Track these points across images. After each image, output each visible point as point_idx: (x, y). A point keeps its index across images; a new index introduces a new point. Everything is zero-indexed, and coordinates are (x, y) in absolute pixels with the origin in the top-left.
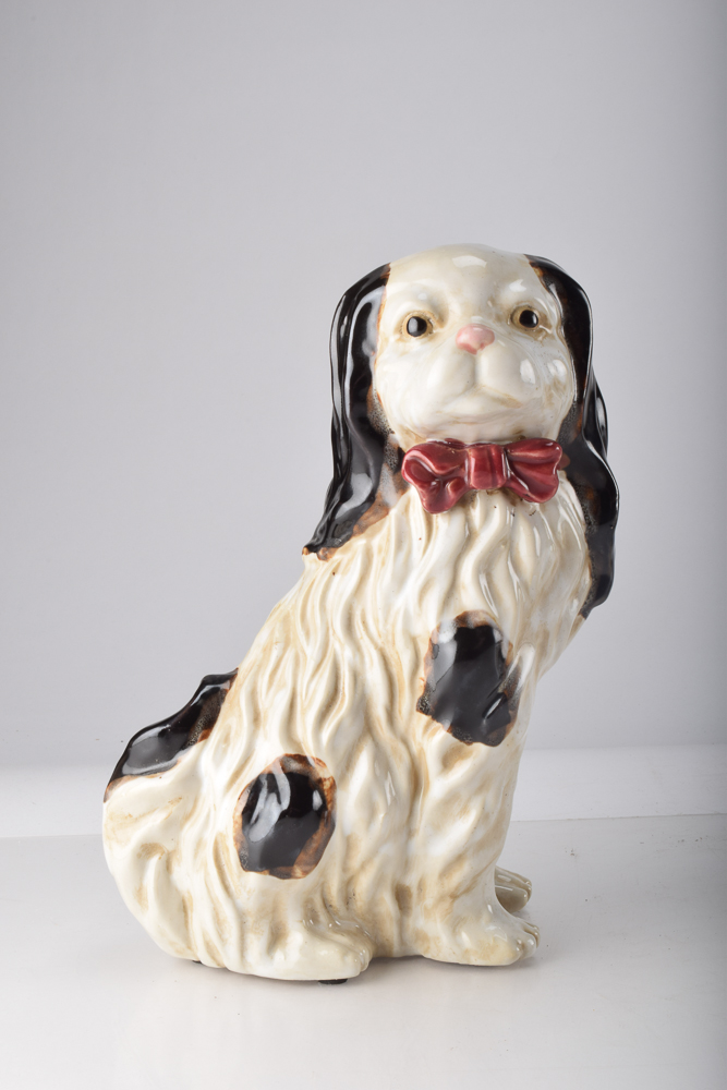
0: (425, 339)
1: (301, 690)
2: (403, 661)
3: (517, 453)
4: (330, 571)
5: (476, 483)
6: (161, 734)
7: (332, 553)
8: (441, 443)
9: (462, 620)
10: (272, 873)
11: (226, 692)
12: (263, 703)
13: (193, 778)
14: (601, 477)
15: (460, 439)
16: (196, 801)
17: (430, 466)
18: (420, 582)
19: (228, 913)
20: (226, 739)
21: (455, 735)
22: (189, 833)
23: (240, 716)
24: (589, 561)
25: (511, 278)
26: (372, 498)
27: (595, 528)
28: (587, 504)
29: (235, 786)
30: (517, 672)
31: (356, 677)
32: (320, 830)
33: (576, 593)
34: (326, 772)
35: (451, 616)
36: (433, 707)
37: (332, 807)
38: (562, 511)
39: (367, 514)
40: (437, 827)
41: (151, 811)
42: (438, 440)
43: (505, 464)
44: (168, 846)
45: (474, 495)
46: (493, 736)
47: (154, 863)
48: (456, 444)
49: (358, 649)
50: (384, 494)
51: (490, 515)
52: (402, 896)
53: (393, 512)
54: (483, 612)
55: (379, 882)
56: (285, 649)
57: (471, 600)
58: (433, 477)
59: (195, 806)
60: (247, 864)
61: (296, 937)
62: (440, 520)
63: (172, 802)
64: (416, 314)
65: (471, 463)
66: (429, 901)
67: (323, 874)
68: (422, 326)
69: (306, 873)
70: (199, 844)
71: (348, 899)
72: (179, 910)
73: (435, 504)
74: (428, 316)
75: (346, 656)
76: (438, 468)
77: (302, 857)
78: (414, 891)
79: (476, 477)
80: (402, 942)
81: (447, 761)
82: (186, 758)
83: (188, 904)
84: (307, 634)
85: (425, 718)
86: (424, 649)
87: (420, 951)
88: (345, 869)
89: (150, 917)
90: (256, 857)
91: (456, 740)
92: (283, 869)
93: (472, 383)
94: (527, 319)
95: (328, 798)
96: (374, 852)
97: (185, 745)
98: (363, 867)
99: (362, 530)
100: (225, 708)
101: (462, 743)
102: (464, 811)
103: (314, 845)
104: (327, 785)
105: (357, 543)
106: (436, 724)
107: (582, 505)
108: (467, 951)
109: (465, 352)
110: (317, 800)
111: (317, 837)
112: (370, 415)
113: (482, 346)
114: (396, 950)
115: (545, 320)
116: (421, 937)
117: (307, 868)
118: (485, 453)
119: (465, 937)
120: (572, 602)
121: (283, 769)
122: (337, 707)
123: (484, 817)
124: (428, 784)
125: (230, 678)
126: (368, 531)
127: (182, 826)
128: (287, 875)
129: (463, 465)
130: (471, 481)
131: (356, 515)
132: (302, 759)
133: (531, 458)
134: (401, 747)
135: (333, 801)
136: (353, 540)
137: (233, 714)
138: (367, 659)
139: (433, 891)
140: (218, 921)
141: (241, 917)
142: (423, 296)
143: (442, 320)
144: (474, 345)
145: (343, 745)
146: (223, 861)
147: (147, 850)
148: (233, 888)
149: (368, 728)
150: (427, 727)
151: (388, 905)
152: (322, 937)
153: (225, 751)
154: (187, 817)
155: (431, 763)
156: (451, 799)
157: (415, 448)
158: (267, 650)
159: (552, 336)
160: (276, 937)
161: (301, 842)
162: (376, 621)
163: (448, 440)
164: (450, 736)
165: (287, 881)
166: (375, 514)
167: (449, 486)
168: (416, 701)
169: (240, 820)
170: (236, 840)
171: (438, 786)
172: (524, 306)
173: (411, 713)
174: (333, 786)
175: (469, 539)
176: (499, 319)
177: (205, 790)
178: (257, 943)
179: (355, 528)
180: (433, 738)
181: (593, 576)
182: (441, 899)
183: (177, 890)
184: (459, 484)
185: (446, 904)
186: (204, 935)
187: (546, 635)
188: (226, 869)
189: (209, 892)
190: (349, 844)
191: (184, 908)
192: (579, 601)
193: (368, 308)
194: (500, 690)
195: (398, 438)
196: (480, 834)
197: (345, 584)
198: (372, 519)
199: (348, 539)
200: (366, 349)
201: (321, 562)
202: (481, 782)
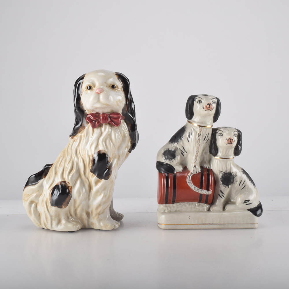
0: (91, 91)
1: (66, 167)
2: (87, 160)
3: (111, 116)
4: (73, 141)
5: (102, 122)
6: (35, 176)
7: (74, 137)
8: (95, 113)
9: (99, 152)
10: (58, 207)
11: (50, 168)
12: (58, 169)
13: (42, 186)
14: (132, 121)
15: (99, 112)
16: (42, 191)
17: (92, 118)
18: (91, 143)
19: (48, 216)
20: (49, 178)
21: (98, 177)
22: (41, 198)
23: (53, 173)
24: (130, 140)
25: (110, 78)
26: (81, 125)
27: (131, 133)
28: (129, 127)
29: (50, 188)
30: (112, 164)
31: (77, 164)
32: (68, 198)
33: (127, 147)
34: (70, 185)
35: (97, 151)
36: (93, 171)
37: (71, 193)
38: (123, 129)
39: (80, 128)
40: (95, 198)
41: (33, 193)
42: (95, 112)
43: (108, 118)
44: (36, 201)
45: (103, 125)
46: (106, 178)
47: (33, 205)
48: (98, 113)
49: (78, 158)
50: (84, 124)
51: (106, 129)
52: (88, 214)
53: (86, 128)
54: (104, 150)
55: (82, 210)
56: (63, 158)
57: (101, 148)
58: (93, 120)
59: (42, 193)
60: (52, 205)
61: (63, 222)
62: (95, 130)
63: (37, 191)
64: (89, 85)
65: (101, 118)
66: (94, 215)
67: (69, 208)
68: (90, 88)
69: (65, 207)
70: (43, 201)
71: (76, 214)
72: (38, 216)
73: (94, 127)
74: (92, 86)
75: (75, 159)
76: (94, 118)
77: (64, 203)
78: (91, 213)
79: (102, 121)
80: (88, 225)
81: (96, 183)
82: (40, 181)
83: (41, 215)
84: (68, 155)
85: (92, 174)
86: (91, 158)
87: (92, 227)
88: (74, 207)
89: (32, 218)
90: (54, 203)
91: (98, 178)
92: (60, 206)
93: (99, 101)
94: (113, 87)
95: (70, 191)
96: (80, 203)
97: (40, 179)
98: (78, 207)
99: (80, 132)
100: (50, 171)
101: (99, 179)
102: (100, 194)
103: (67, 201)
104: (70, 188)
105: (79, 135)
106: (94, 175)
107: (128, 128)
108: (102, 227)
109: (97, 94)
110: (67, 191)
111: (68, 199)
112: (80, 107)
113: (101, 93)
114: (87, 226)
115: (117, 87)
116: (92, 224)
117: (65, 206)
118: (104, 115)
119: (101, 224)
120: (126, 149)
121: (61, 184)
122: (73, 171)
123: (105, 196)
124: (93, 188)
125: (52, 165)
126: (81, 132)
127: (39, 197)
128: (61, 207)
129: (99, 118)
130: (101, 121)
131: (78, 128)
132: (65, 182)
133: (114, 117)
134: (87, 180)
135: (71, 191)
136: (78, 134)
137: (51, 172)
138: (80, 160)
139: (94, 213)
140: (46, 218)
141: (51, 216)
142: (91, 81)
143: (94, 87)
144: (99, 92)
145: (74, 179)
146: (48, 204)
147: (32, 202)
148: (49, 210)
149: (80, 176)
150: (92, 175)
151: (85, 216)
152: (69, 222)
153: (49, 180)
154: (41, 195)
155: (93, 184)
156: (97, 192)
157: (90, 114)
158: (59, 158)
159: (119, 91)
160: (59, 222)
161: (64, 200)
162: (82, 152)
163: (97, 112)
164: (97, 177)
165: (61, 209)
166: (82, 128)
167: (96, 123)
168: (90, 170)
169: (51, 195)
170: (50, 199)
171: (95, 189)
172: (112, 84)
173: (89, 173)
174: (71, 188)
175: (101, 134)
176: (107, 87)
177: (44, 189)
178: (54, 223)
179: (78, 131)
180: (93, 178)
181: (131, 143)
182: (96, 215)
183: (38, 211)
184: (99, 122)
185: (97, 216)
186: (44, 221)
187: (119, 156)
188: (48, 206)
189: (44, 211)
190: (75, 201)
191: (40, 216)
192: (128, 149)
193: (80, 84)
194: (108, 168)
195: (87, 112)
196: (104, 200)
197: (76, 144)
198: (82, 129)
199: (77, 134)
200: (79, 92)
201: (72, 139)
202: (104, 188)
